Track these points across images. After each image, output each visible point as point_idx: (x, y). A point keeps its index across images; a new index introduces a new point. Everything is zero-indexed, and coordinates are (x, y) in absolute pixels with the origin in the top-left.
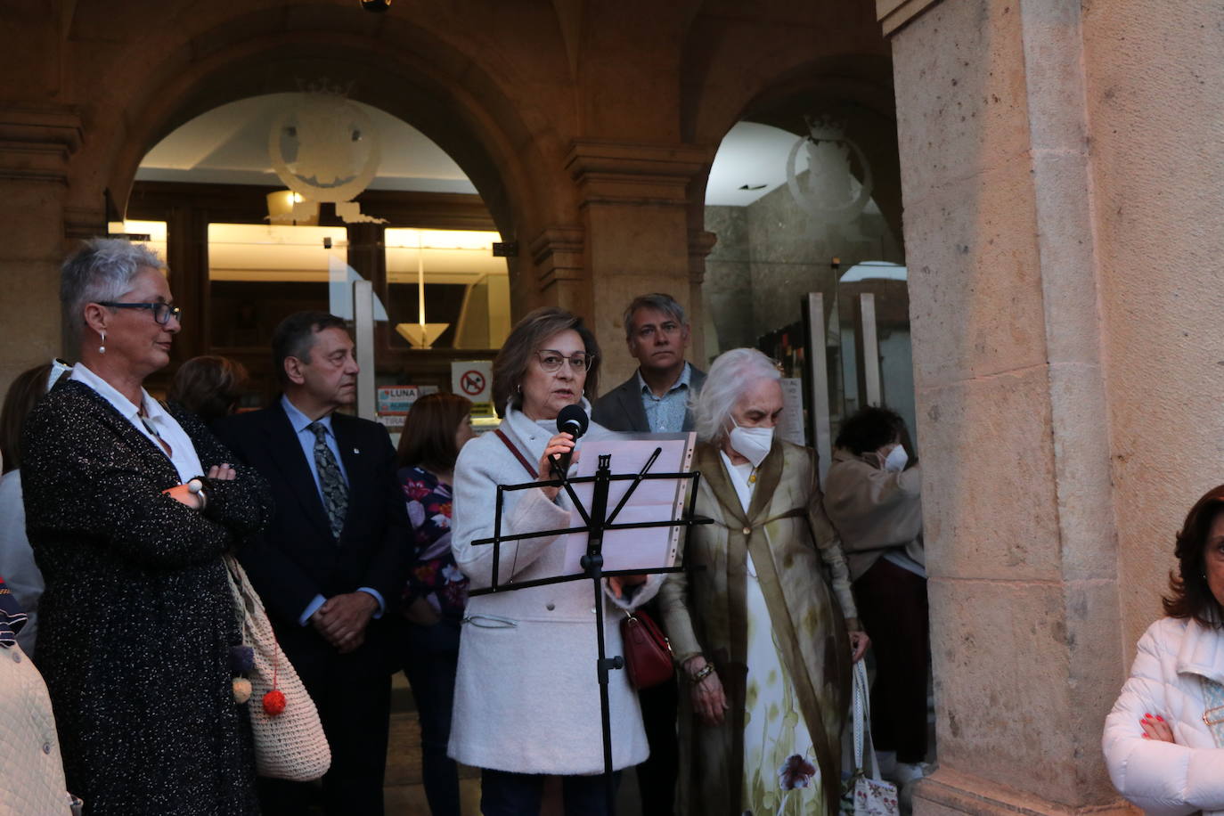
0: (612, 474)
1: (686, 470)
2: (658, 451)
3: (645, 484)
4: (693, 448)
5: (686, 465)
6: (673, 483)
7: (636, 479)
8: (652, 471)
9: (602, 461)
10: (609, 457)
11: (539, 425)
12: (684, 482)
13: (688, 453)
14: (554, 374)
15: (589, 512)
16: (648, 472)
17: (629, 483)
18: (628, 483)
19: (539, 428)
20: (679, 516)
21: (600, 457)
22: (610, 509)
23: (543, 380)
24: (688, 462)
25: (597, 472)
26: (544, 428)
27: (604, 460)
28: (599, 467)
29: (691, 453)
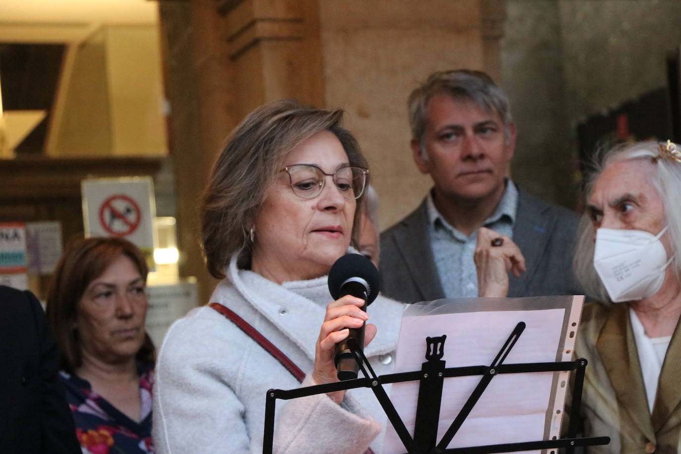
0: (447, 366)
1: (567, 358)
2: (520, 328)
3: (499, 381)
4: (577, 321)
5: (566, 348)
6: (547, 378)
7: (485, 374)
8: (510, 360)
9: (432, 346)
10: (443, 339)
11: (290, 289)
12: (564, 377)
13: (570, 329)
14: (314, 203)
15: (410, 429)
16: (505, 363)
17: (475, 380)
18: (473, 381)
19: (291, 295)
20: (555, 432)
21: (429, 340)
22: (444, 423)
23: (294, 213)
24: (570, 344)
25: (424, 365)
26: (299, 293)
27: (436, 344)
28: (427, 356)
29: (575, 329)
